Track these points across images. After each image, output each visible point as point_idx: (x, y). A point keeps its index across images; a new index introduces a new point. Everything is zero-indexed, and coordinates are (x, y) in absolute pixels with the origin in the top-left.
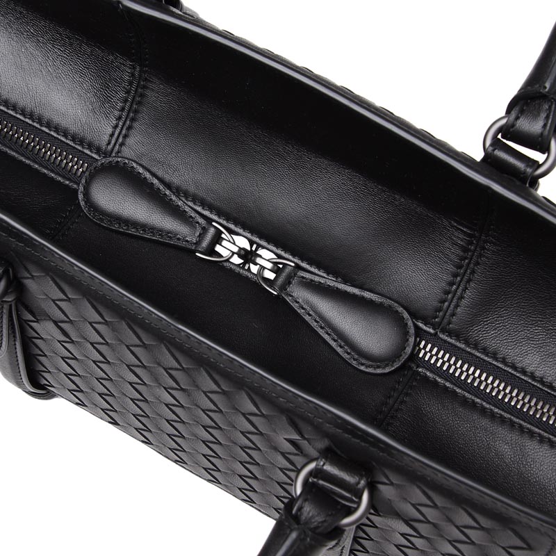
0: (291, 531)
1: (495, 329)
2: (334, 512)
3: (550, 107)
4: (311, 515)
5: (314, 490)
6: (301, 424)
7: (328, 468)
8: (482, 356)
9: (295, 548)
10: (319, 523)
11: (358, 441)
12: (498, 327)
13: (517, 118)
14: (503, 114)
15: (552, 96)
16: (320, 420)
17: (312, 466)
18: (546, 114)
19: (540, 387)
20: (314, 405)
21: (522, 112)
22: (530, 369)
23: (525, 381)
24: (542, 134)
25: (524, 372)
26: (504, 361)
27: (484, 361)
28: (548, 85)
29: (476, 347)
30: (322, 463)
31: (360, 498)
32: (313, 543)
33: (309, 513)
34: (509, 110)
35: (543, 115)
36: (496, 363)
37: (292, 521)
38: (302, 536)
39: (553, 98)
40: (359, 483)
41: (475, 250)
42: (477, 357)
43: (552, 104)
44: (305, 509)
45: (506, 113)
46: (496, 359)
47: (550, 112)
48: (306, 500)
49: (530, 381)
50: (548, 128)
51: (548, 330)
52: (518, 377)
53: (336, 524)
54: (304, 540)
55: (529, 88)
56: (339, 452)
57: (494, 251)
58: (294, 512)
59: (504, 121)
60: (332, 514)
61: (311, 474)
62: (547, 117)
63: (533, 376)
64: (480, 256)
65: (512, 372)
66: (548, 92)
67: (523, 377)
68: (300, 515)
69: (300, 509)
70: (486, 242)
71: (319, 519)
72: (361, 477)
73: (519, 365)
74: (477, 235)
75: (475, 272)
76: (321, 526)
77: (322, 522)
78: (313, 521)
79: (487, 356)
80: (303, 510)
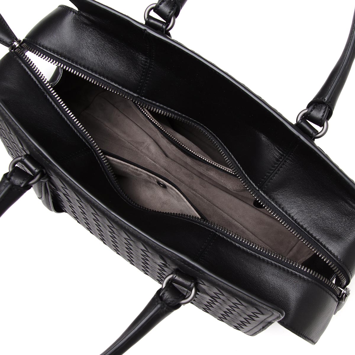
0: (158, 304)
1: (282, 195)
2: (178, 297)
3: (326, 108)
4: (168, 297)
5: (171, 286)
6: (166, 259)
7: (177, 278)
8: (275, 205)
9: (159, 311)
10: (171, 301)
11: (191, 268)
12: (284, 195)
13: (312, 111)
14: (305, 108)
15: (327, 104)
16: (174, 258)
17: (171, 276)
18: (324, 111)
19: (294, 223)
20: (171, 253)
21: (314, 108)
22: (292, 215)
23: (289, 219)
24: (321, 119)
25: (289, 215)
26: (283, 209)
27: (275, 207)
28: (326, 99)
29: (273, 200)
30: (175, 276)
31: (191, 291)
32: (167, 310)
33: (167, 296)
34: (308, 106)
35: (322, 111)
36: (279, 209)
37: (159, 299)
38: (163, 307)
39: (327, 105)
40: (191, 285)
41: (282, 161)
42: (272, 204)
43: (327, 106)
44: (166, 294)
45: (307, 108)
46: (280, 207)
47: (326, 110)
48: (167, 290)
49: (291, 219)
50: (324, 117)
51: (303, 201)
52: (286, 217)
53: (178, 303)
54: (163, 308)
55: (318, 98)
56: (182, 271)
57: (289, 164)
58: (160, 295)
59: (306, 111)
60: (177, 298)
61: (169, 280)
62: (324, 112)
63: (292, 218)
64: (283, 164)
65: (285, 214)
66: (326, 102)
67: (288, 217)
68: (163, 297)
69: (163, 294)
70: (287, 159)
71: (171, 299)
72: (192, 282)
73: (288, 212)
74: (285, 155)
75: (279, 170)
76: (171, 303)
77: (172, 301)
78: (168, 300)
79: (276, 205)
80: (165, 294)
